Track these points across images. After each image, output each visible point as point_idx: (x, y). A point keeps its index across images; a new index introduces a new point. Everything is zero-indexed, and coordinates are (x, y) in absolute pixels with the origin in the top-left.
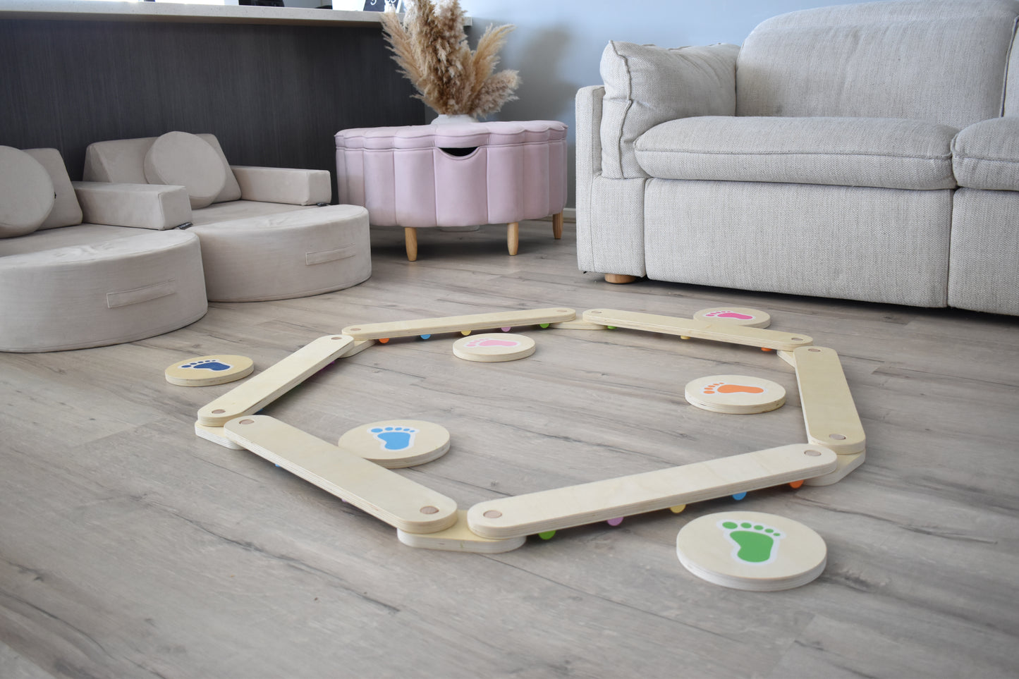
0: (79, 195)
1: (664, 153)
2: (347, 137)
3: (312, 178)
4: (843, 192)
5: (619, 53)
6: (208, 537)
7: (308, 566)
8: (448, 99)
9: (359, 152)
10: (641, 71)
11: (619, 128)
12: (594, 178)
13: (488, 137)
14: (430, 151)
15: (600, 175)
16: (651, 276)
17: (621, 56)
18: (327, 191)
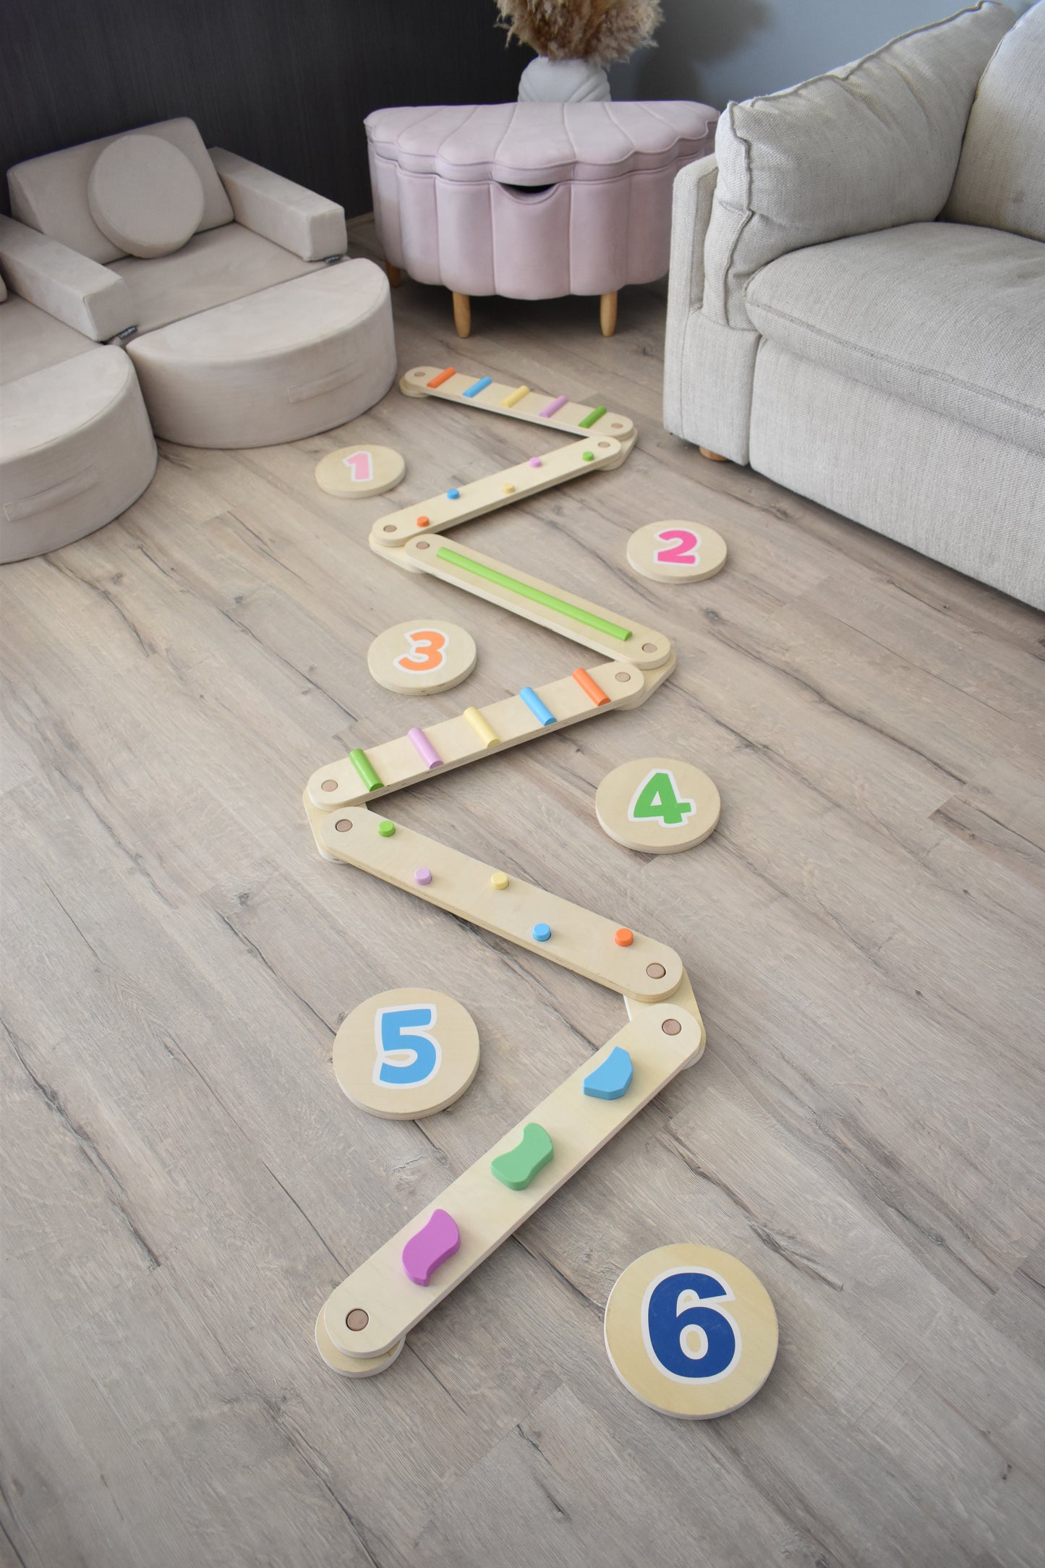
1: (782, 320)
5: (739, 135)
9: (392, 166)
10: (770, 168)
11: (728, 254)
12: (692, 312)
13: (574, 169)
14: (486, 187)
15: (701, 307)
16: (757, 465)
17: (741, 138)
18: (338, 239)
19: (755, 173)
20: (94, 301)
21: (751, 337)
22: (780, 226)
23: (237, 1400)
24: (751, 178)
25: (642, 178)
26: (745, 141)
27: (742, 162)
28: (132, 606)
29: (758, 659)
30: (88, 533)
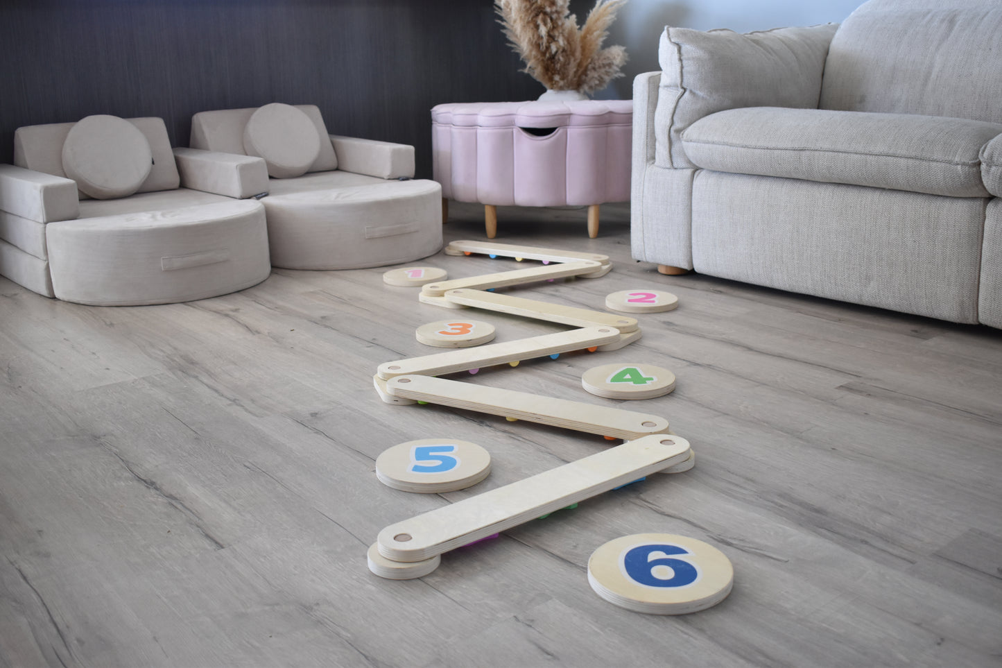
0: (178, 162)
1: (707, 145)
2: (442, 112)
3: (394, 152)
4: (877, 194)
5: (673, 40)
6: (127, 474)
7: (183, 505)
8: (553, 74)
9: (448, 128)
10: (693, 58)
11: (670, 117)
12: (648, 166)
13: (569, 118)
14: (511, 130)
15: (653, 163)
16: (698, 269)
17: (675, 43)
18: (410, 167)
19: (685, 62)
20: (243, 169)
21: (689, 172)
22: (703, 98)
23: (277, 604)
24: (682, 65)
26: (678, 44)
27: (676, 56)
28: (243, 318)
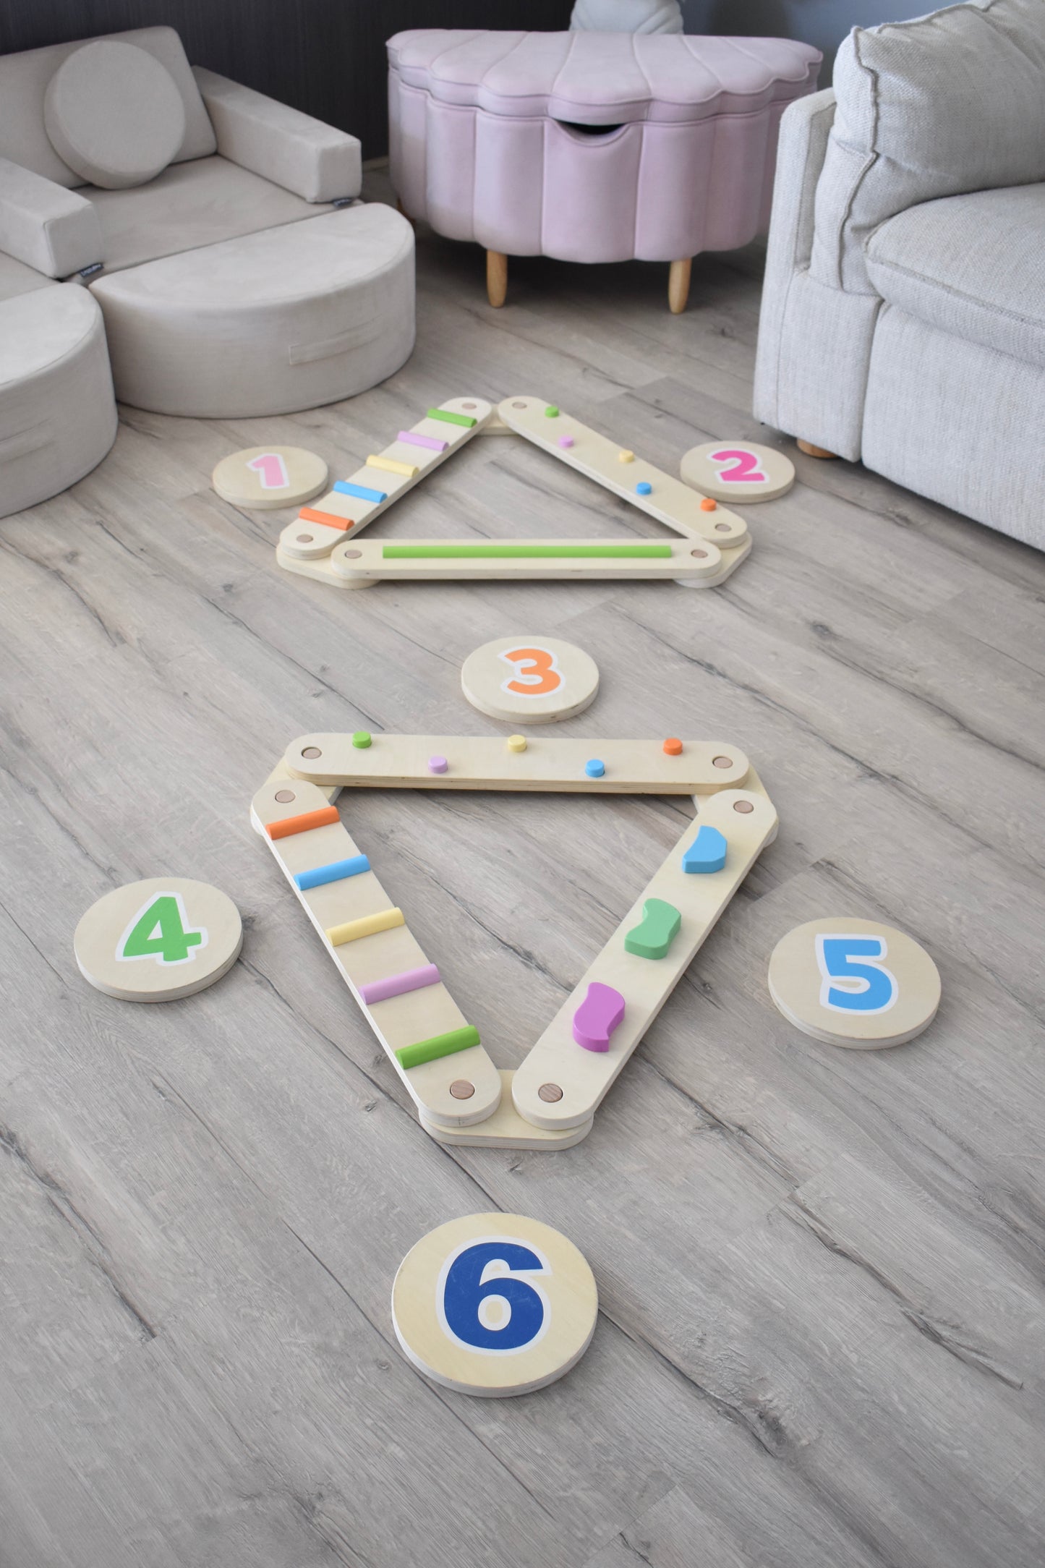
1: (911, 280)
2: (411, 64)
3: (325, 157)
5: (864, 63)
7: (72, 1208)
9: (421, 97)
10: (900, 103)
11: (845, 203)
12: (796, 273)
13: (648, 106)
14: (539, 124)
15: (807, 268)
16: (869, 462)
17: (867, 68)
18: (351, 176)
19: (883, 108)
20: (57, 229)
21: (870, 303)
22: (909, 172)
23: (259, 1495)
24: (878, 114)
25: (732, 123)
26: (872, 71)
27: (868, 95)
28: (93, 589)
29: (881, 679)
30: (31, 504)
